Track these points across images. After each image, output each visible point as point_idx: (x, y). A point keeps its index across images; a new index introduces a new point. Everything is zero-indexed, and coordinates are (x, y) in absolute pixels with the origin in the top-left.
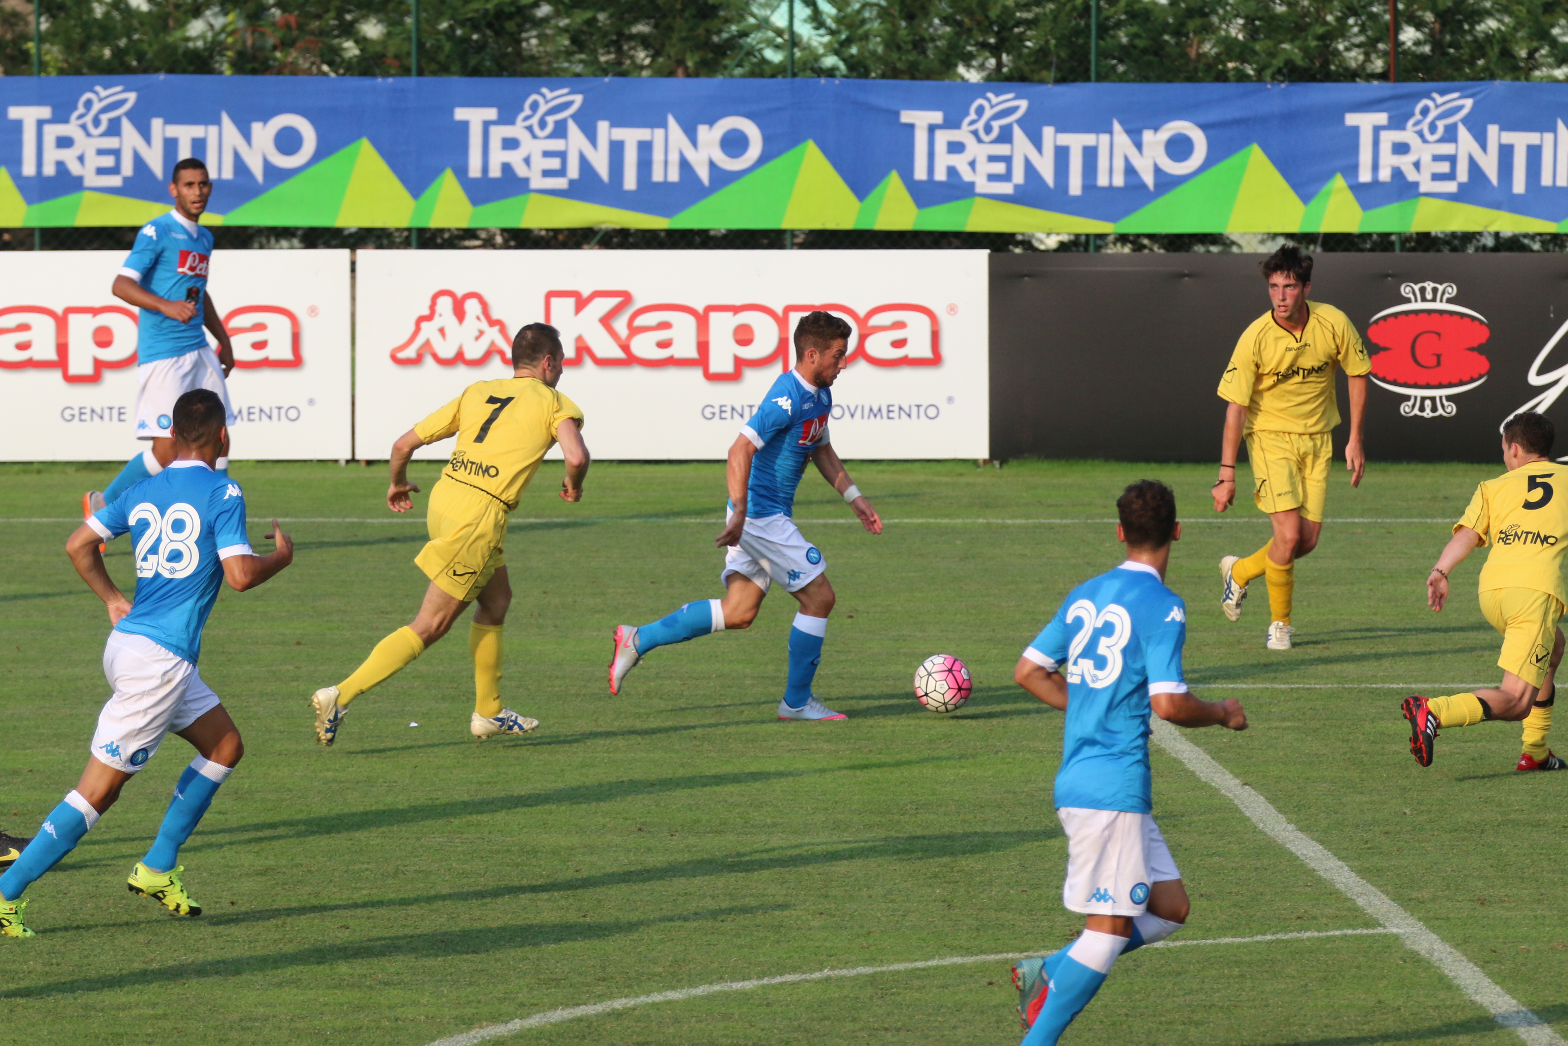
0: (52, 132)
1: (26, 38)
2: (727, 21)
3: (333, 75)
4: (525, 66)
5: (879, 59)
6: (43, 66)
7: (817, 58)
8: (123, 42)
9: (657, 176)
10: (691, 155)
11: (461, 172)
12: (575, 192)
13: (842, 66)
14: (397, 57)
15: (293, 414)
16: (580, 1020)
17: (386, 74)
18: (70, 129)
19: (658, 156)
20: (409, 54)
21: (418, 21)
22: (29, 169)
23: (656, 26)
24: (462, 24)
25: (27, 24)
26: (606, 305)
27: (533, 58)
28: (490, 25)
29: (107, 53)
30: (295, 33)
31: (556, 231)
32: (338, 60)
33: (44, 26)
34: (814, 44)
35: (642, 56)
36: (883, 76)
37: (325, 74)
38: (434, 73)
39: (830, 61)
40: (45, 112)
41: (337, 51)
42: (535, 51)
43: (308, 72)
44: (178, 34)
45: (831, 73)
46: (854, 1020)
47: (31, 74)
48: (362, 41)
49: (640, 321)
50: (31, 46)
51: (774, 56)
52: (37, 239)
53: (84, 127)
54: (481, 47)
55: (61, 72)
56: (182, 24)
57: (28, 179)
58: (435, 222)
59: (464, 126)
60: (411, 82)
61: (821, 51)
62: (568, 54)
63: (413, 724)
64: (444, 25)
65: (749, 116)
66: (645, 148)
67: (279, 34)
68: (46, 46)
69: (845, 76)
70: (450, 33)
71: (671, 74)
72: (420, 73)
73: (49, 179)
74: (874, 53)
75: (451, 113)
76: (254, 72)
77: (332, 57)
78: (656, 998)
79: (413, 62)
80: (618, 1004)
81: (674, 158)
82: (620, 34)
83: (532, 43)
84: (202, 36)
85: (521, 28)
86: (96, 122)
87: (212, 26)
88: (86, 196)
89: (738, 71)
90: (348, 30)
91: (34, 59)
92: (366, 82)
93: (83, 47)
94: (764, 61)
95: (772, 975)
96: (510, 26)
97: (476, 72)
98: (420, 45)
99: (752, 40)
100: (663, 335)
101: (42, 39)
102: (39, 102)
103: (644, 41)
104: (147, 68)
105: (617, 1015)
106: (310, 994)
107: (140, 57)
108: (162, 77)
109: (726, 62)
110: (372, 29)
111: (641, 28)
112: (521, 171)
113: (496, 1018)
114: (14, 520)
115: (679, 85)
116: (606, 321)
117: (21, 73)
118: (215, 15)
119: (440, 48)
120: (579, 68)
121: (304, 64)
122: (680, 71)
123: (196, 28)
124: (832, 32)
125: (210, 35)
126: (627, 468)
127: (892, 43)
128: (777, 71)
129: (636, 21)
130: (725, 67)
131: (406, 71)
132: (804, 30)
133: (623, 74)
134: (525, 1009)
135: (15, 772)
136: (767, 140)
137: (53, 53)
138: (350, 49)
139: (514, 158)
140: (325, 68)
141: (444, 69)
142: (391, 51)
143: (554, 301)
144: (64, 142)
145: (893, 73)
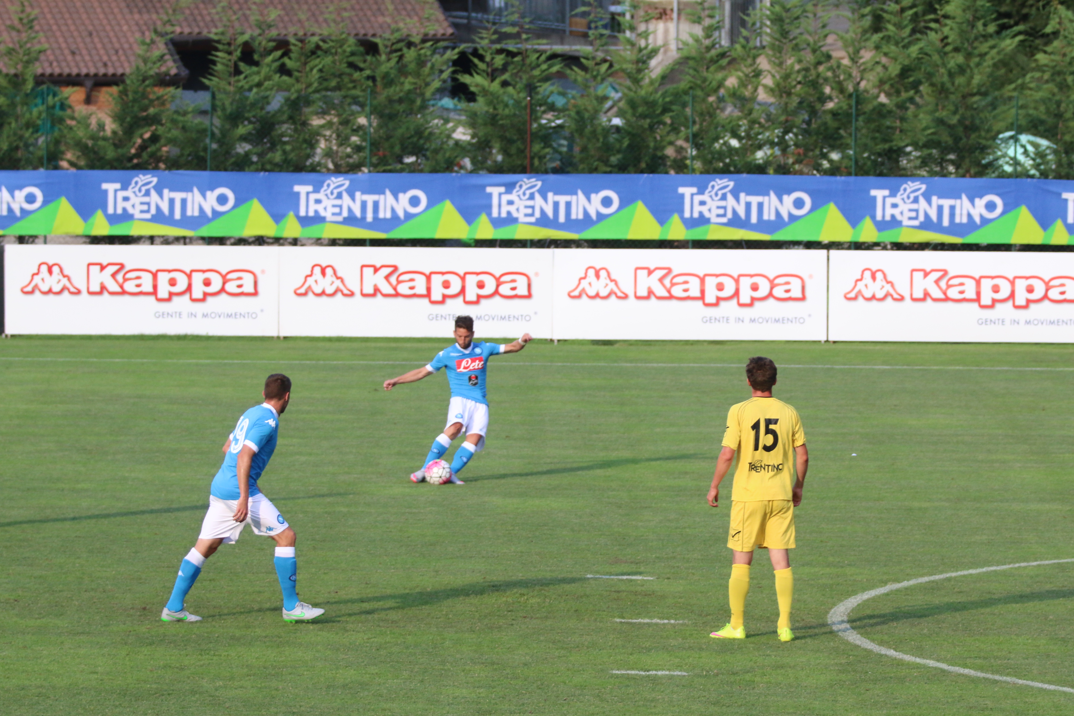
0: (697, 198)
1: (686, 158)
2: (989, 154)
3: (818, 175)
4: (903, 172)
5: (1053, 171)
6: (693, 171)
7: (1028, 171)
8: (727, 161)
9: (957, 220)
10: (973, 212)
11: (873, 217)
12: (923, 226)
13: (1037, 174)
14: (846, 168)
15: (802, 321)
16: (933, 582)
17: (841, 175)
18: (705, 197)
19: (958, 211)
20: (851, 167)
21: (855, 153)
22: (687, 214)
23: (958, 156)
24: (874, 154)
25: (687, 152)
26: (937, 275)
27: (904, 169)
28: (886, 155)
29: (721, 165)
30: (802, 157)
31: (914, 244)
32: (820, 169)
33: (694, 153)
34: (1026, 165)
35: (951, 169)
36: (1055, 178)
37: (815, 175)
38: (862, 175)
39: (1033, 172)
40: (694, 190)
41: (820, 165)
42: (905, 166)
43: (808, 174)
44: (752, 157)
45: (1032, 177)
46: (1051, 583)
47: (688, 173)
48: (831, 161)
49: (952, 282)
50: (688, 162)
51: (1008, 169)
52: (690, 244)
53: (711, 197)
54: (883, 164)
55: (701, 173)
56: (753, 153)
57: (687, 219)
58: (862, 239)
59: (874, 198)
60: (852, 179)
61: (1029, 168)
62: (920, 167)
63: (854, 455)
64: (866, 155)
65: (998, 195)
66: (952, 208)
67: (795, 157)
68: (695, 162)
69: (1039, 178)
70: (869, 158)
71: (964, 176)
72: (856, 175)
73: (696, 219)
74: (1051, 169)
75: (869, 192)
76: (784, 173)
77: (818, 167)
78: (965, 572)
79: (853, 170)
80: (948, 575)
81: (965, 213)
82: (942, 159)
83: (904, 162)
84: (762, 158)
85: (899, 156)
86: (716, 194)
87: (766, 154)
88: (711, 227)
89: (993, 175)
90: (825, 156)
91: (690, 167)
92: (832, 179)
93: (711, 162)
94: (1003, 171)
95: (1015, 563)
96: (894, 156)
97: (881, 175)
98: (856, 162)
99: (1001, 162)
100: (961, 288)
101: (693, 158)
102: (691, 185)
103: (952, 162)
104: (738, 171)
105: (949, 579)
106: (816, 570)
107: (735, 167)
108: (744, 175)
109: (987, 171)
110: (835, 156)
111: (952, 157)
112: (899, 217)
113: (897, 580)
114: (682, 365)
115: (967, 181)
116: (937, 282)
117: (684, 173)
118: (768, 149)
119: (865, 164)
120: (925, 173)
121: (805, 170)
122: (968, 175)
123: (760, 155)
124: (1034, 160)
125: (765, 158)
126: (945, 345)
127: (1059, 164)
128: (1009, 176)
129: (949, 153)
130: (988, 174)
131: (849, 174)
132: (1021, 158)
133: (944, 176)
134: (908, 577)
135: (686, 473)
136: (1005, 205)
137: (698, 165)
138: (826, 164)
139: (896, 212)
140: (815, 172)
141: (867, 173)
142: (844, 165)
143: (915, 273)
144: (702, 203)
145: (1058, 177)
